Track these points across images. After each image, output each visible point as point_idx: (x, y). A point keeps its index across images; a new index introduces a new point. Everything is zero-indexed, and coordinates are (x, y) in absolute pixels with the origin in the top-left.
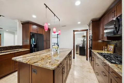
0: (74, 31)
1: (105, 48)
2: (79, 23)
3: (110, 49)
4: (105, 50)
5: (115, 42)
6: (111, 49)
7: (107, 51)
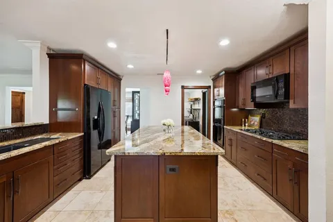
0: (183, 87)
1: (245, 121)
2: (199, 72)
3: (252, 123)
4: (245, 126)
5: (262, 111)
6: (256, 123)
7: (249, 126)
